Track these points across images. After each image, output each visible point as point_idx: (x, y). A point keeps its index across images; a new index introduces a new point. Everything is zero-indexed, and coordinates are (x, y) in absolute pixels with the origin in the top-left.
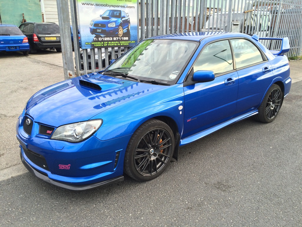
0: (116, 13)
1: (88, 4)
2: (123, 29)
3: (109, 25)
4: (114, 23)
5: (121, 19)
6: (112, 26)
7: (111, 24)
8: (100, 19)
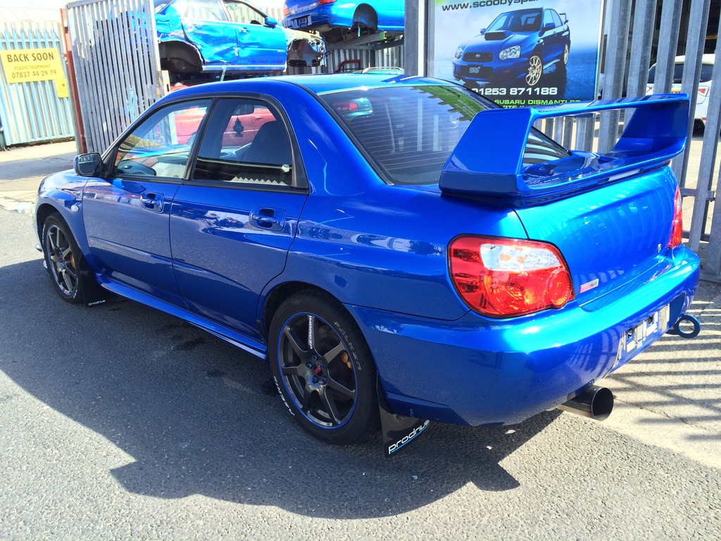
0: (527, 18)
1: (455, 6)
2: (543, 65)
3: (501, 53)
4: (517, 48)
5: (540, 35)
6: (510, 57)
7: (508, 50)
8: (481, 40)
